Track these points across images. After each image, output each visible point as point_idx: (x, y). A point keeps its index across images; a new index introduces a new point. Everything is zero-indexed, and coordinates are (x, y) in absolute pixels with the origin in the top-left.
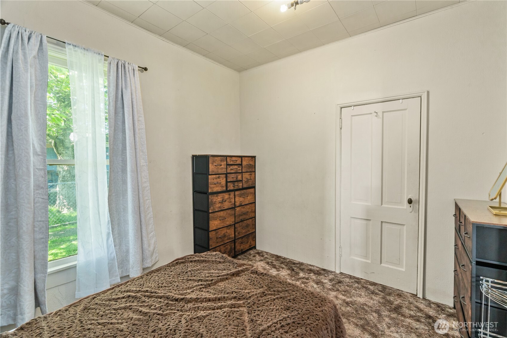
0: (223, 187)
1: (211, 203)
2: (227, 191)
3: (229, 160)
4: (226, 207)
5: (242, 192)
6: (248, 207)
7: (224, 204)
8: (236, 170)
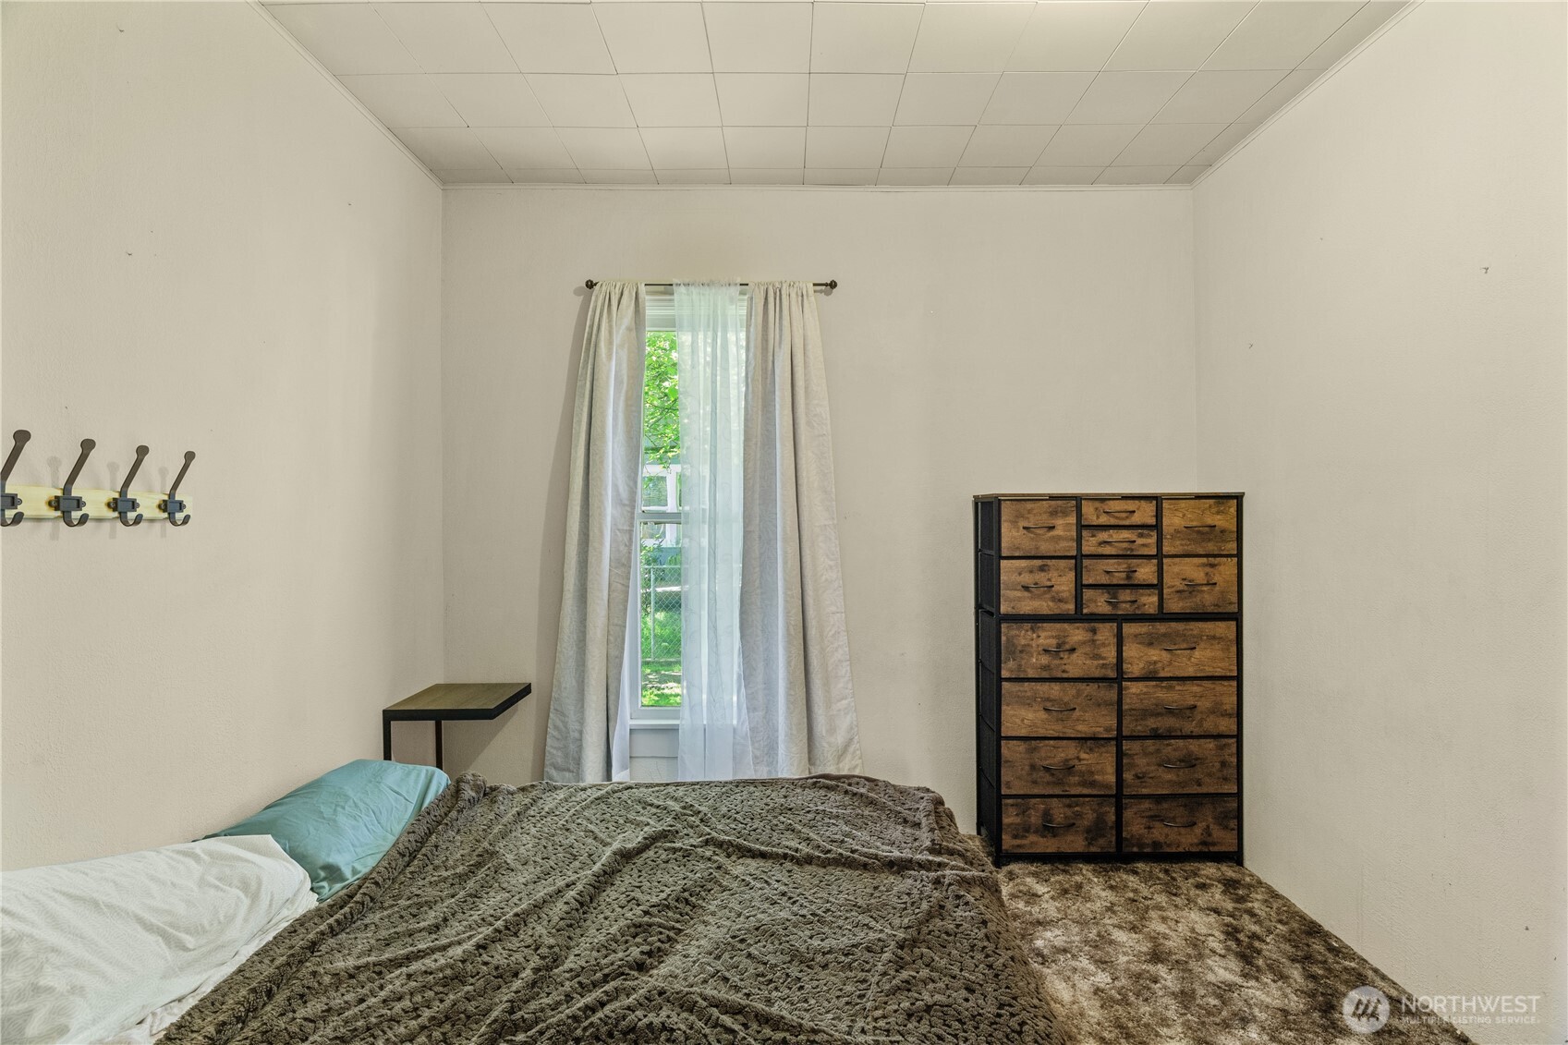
0: (1060, 601)
1: (1007, 648)
2: (1078, 617)
3: (1092, 509)
4: (1074, 672)
5: (1162, 628)
6: (1195, 689)
7: (1065, 661)
8: (1125, 545)
